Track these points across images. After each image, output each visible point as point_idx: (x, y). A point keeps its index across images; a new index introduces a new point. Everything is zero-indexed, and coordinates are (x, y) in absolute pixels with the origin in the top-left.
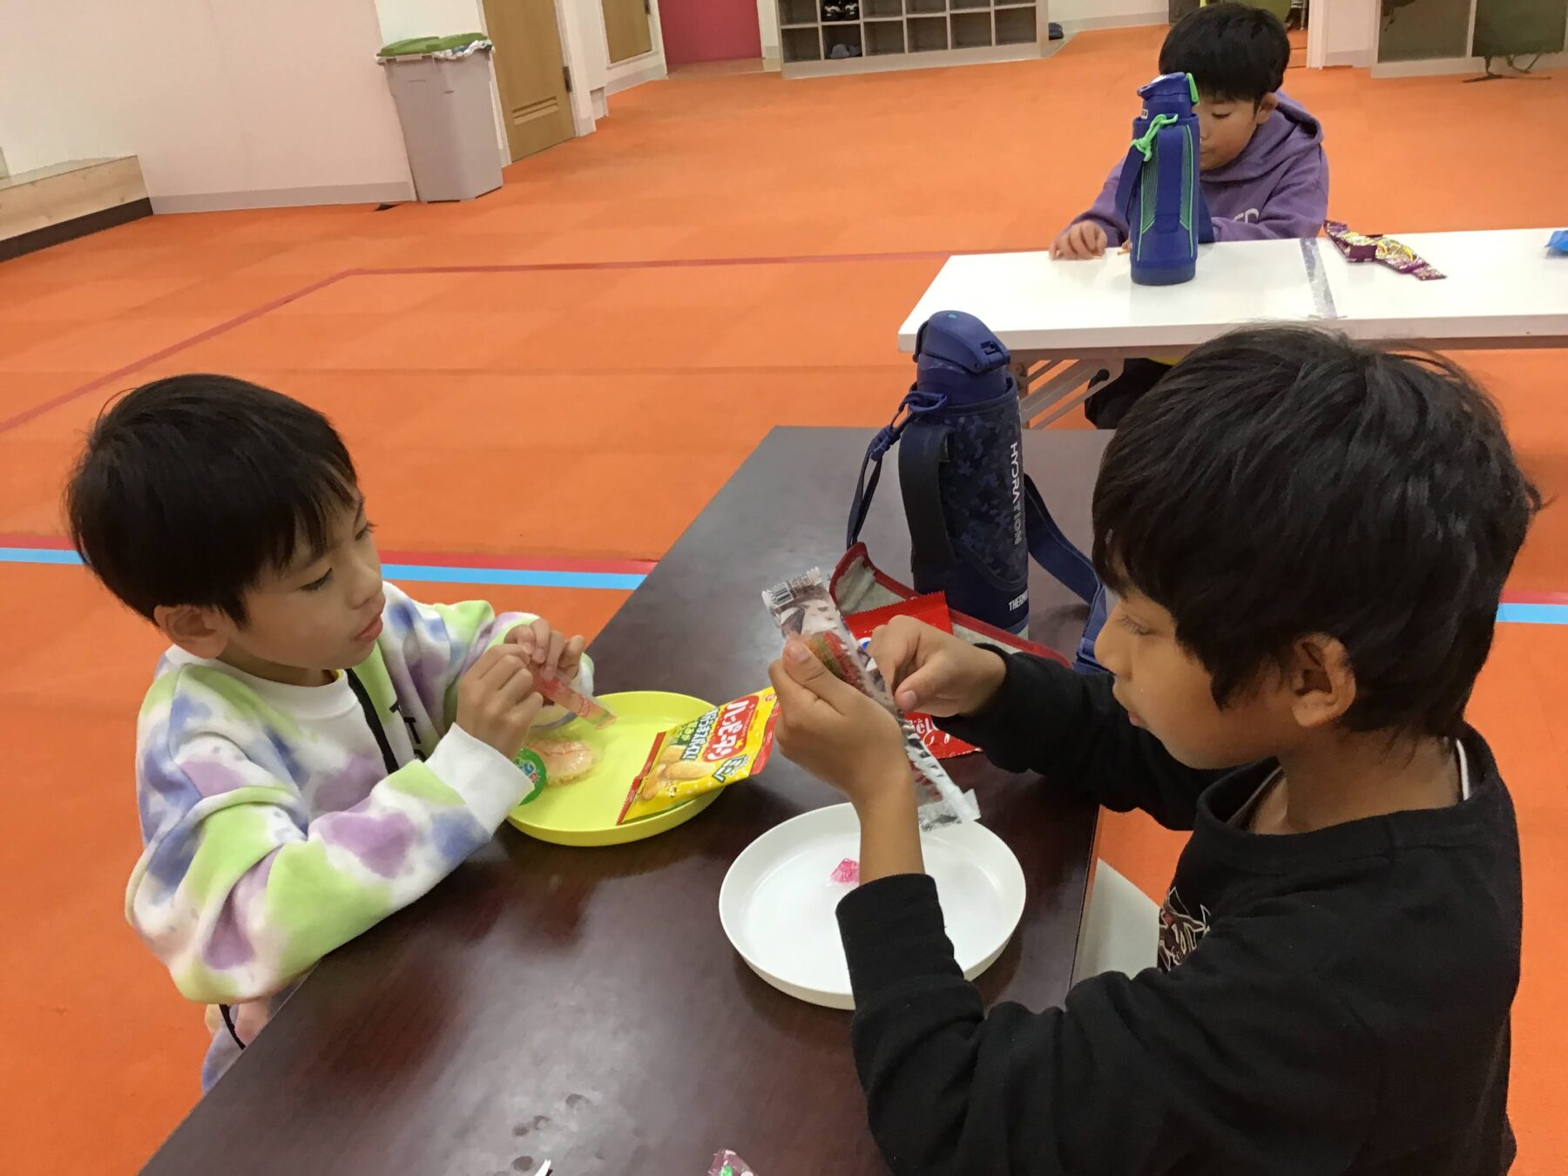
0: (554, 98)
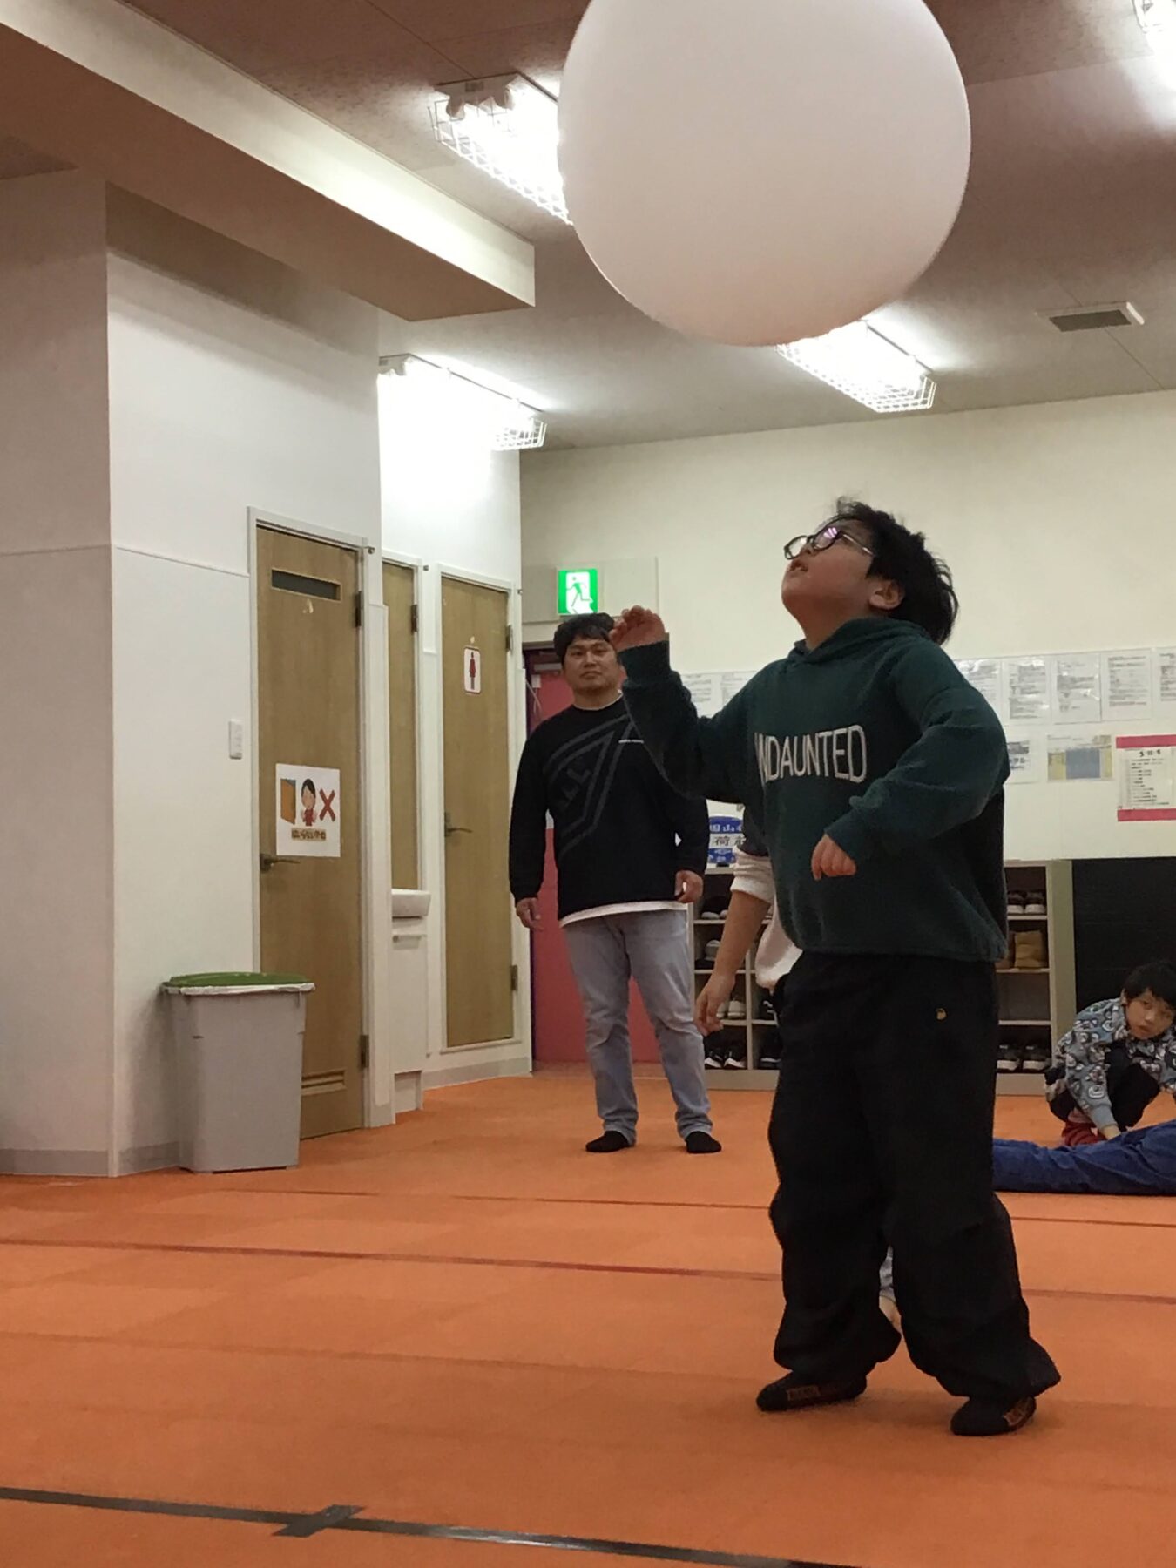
0: (342, 1073)
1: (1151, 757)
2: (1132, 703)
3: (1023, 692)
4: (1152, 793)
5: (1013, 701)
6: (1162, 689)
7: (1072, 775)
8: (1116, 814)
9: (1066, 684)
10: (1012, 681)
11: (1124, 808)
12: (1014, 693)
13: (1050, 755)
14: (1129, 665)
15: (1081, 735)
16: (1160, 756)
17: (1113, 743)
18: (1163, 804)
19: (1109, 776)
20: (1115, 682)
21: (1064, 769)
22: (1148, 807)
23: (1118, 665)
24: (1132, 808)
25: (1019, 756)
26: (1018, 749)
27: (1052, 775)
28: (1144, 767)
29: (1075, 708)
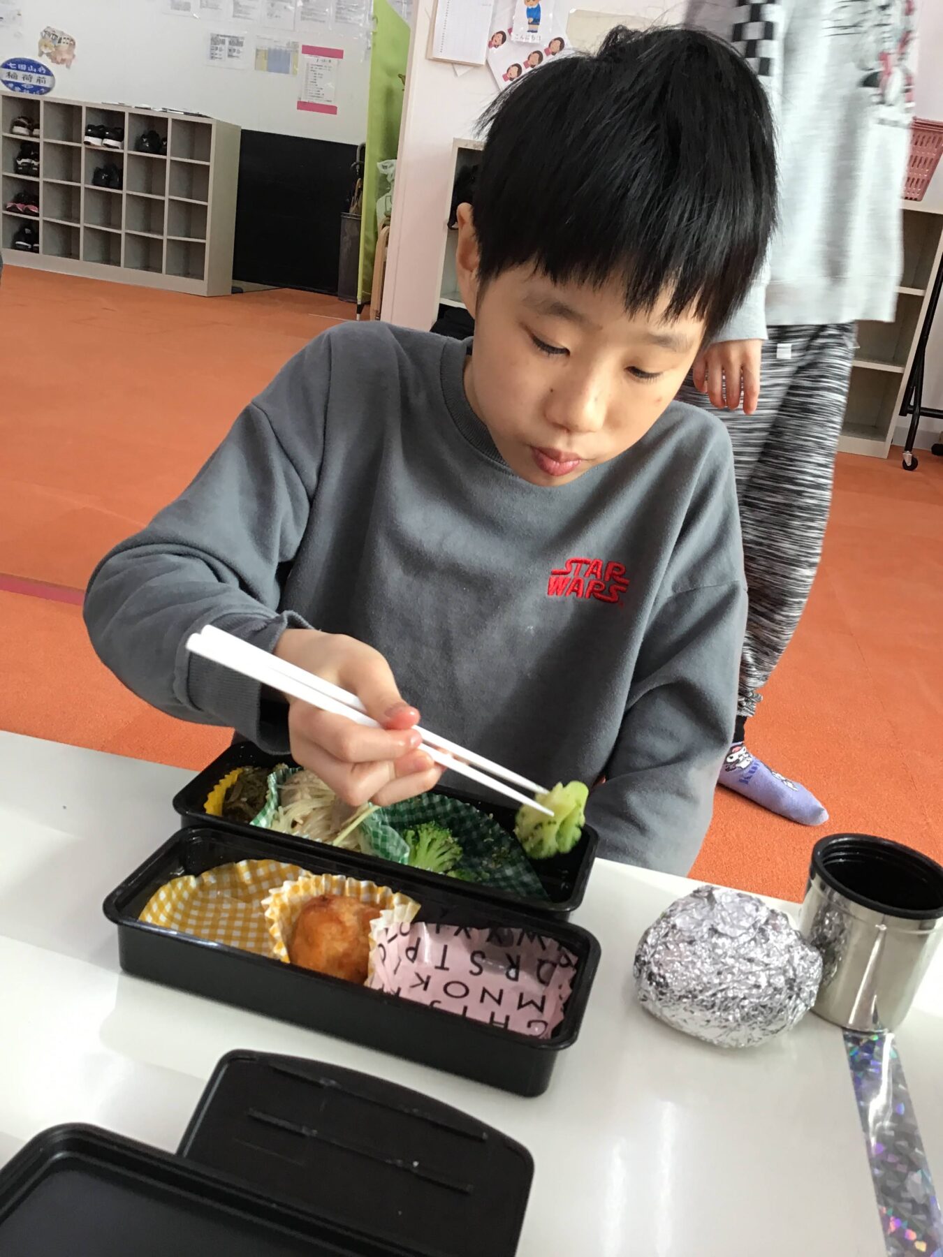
1: (324, 64)
2: (315, 20)
4: (322, 92)
6: (337, 12)
7: (271, 69)
8: (296, 104)
11: (303, 100)
13: (257, 51)
15: (279, 39)
16: (330, 64)
17: (300, 49)
18: (328, 101)
19: (295, 73)
21: (265, 62)
22: (317, 102)
24: (307, 101)
25: (236, 48)
26: (236, 42)
27: (257, 67)
28: (321, 71)
29: (276, 16)
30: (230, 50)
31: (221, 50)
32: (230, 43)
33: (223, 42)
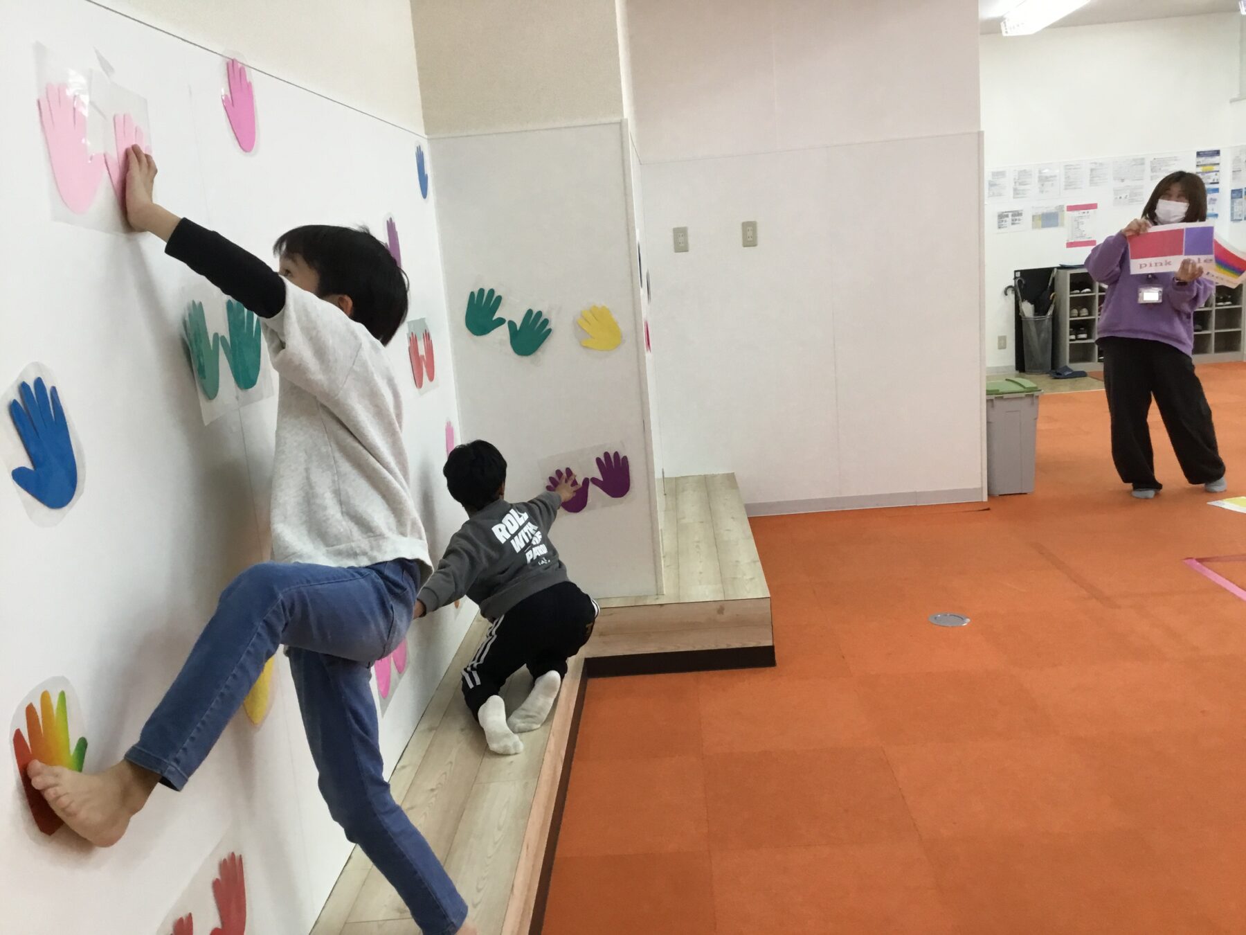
1: (1084, 215)
2: (1075, 188)
3: (1020, 184)
4: (1084, 233)
5: (1015, 190)
6: (1091, 180)
7: (1043, 226)
8: (1065, 245)
9: (1044, 180)
10: (1015, 179)
11: (1070, 241)
12: (1015, 185)
13: (1033, 217)
14: (1074, 169)
15: (1049, 205)
16: (1089, 214)
17: (1065, 209)
18: (1090, 238)
19: (1063, 225)
20: (1067, 177)
21: (1040, 223)
22: (1082, 240)
23: (1070, 169)
24: (1073, 241)
25: (1017, 218)
26: (1017, 214)
27: (1034, 227)
28: (1080, 220)
29: (1047, 191)
30: (1013, 220)
31: (1006, 221)
32: (1012, 216)
33: (1007, 216)
